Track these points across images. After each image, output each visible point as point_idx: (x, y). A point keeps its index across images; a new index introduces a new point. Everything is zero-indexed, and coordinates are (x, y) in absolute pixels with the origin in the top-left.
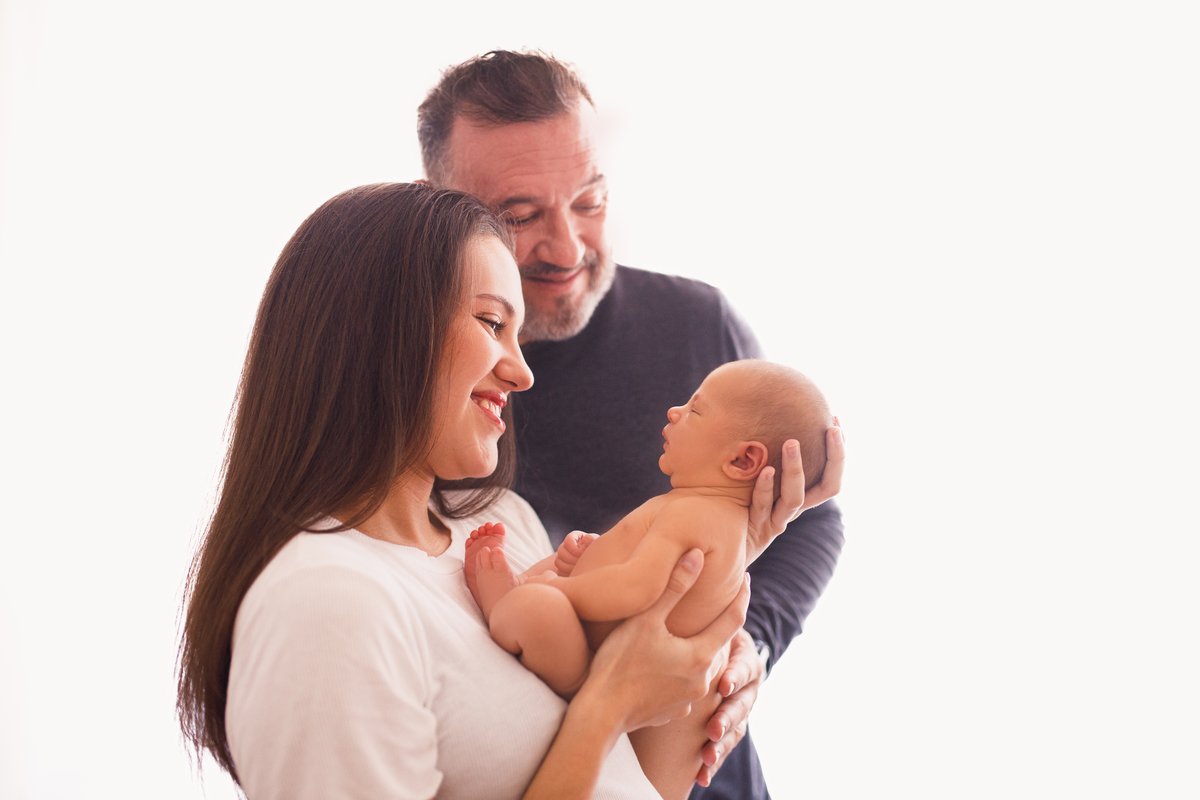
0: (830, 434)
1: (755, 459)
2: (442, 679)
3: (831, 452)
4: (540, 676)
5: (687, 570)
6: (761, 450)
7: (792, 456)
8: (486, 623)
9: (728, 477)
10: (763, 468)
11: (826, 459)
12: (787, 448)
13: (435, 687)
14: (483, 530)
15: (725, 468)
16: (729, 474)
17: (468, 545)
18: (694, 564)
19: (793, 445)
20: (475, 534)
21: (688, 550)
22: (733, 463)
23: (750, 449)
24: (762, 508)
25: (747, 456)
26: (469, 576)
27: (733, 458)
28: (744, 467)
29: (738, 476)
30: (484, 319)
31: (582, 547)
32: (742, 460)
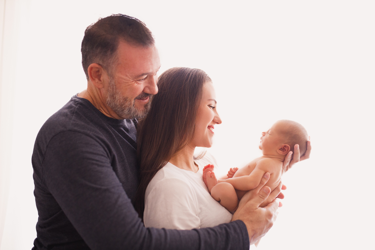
0: (308, 143)
1: (286, 149)
2: (201, 209)
3: (308, 148)
4: (226, 208)
5: (265, 179)
6: (288, 147)
7: (297, 149)
8: (210, 193)
9: (278, 153)
10: (289, 152)
11: (307, 149)
12: (296, 147)
13: (199, 211)
14: (208, 166)
15: (278, 151)
16: (279, 152)
17: (204, 170)
18: (267, 177)
19: (297, 146)
20: (205, 167)
21: (266, 173)
22: (280, 149)
23: (285, 146)
24: (288, 162)
25: (284, 148)
26: (204, 179)
27: (280, 148)
28: (283, 151)
29: (281, 153)
30: (210, 106)
31: (235, 170)
32: (283, 149)
